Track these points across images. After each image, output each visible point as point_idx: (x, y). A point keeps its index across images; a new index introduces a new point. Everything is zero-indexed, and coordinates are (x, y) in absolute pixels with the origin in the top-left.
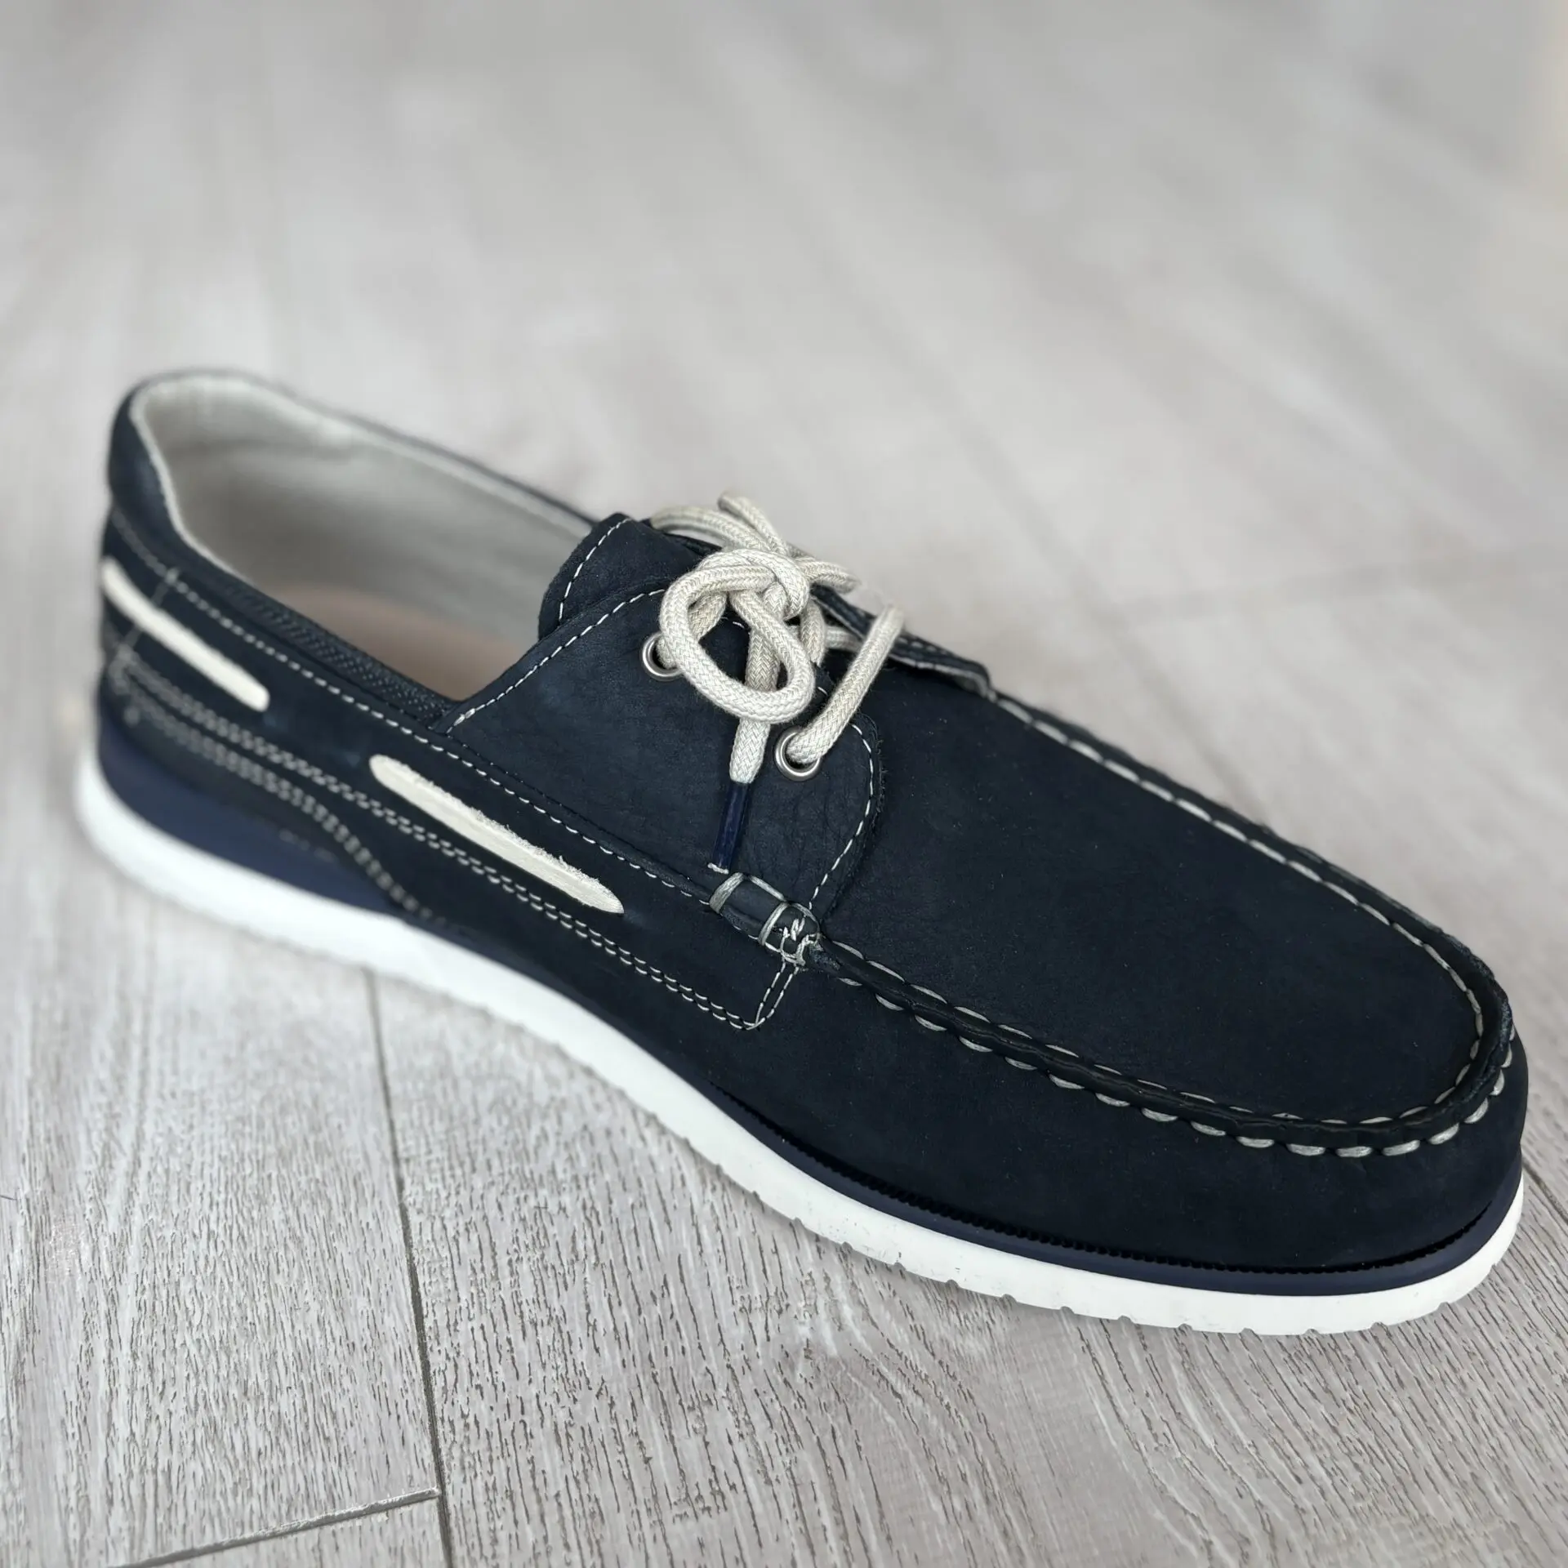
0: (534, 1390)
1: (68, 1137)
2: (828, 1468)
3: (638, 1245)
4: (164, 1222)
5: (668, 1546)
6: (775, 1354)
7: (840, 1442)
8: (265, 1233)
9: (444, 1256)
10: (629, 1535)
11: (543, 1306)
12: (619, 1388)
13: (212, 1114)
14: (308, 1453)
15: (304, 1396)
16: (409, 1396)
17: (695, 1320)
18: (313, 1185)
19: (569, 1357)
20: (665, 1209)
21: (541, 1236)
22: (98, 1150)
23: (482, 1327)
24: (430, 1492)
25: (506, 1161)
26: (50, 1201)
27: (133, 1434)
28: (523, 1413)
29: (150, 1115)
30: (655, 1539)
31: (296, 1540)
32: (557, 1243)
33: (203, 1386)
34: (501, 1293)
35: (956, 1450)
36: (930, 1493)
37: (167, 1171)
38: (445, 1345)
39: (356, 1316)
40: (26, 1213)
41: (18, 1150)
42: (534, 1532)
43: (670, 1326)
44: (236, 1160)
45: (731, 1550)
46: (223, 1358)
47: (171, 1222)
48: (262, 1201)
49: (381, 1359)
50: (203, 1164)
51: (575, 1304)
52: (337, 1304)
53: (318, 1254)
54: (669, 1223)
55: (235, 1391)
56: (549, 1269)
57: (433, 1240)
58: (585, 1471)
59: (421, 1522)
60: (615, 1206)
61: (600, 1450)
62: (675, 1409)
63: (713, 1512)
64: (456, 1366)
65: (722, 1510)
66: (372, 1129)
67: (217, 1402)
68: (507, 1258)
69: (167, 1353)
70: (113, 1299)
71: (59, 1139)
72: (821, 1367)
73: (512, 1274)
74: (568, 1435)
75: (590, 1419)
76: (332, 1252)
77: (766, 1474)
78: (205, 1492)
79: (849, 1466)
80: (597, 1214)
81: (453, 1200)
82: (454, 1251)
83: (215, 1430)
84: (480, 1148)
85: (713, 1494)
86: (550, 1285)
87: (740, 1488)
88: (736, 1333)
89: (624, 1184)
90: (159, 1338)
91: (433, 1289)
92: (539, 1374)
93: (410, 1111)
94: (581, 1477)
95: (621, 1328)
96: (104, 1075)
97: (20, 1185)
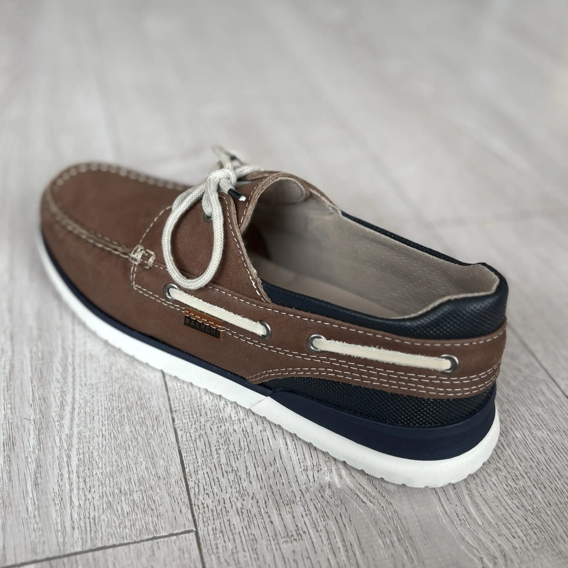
0: (228, 496)
1: (47, 398)
2: (339, 527)
3: (264, 445)
4: (85, 430)
5: (281, 552)
6: (317, 486)
7: (343, 518)
8: (123, 436)
9: (191, 446)
10: (267, 548)
11: (229, 466)
12: (260, 496)
13: (100, 392)
14: (146, 514)
15: (142, 494)
16: (182, 496)
17: (286, 473)
18: (140, 419)
19: (241, 485)
20: (273, 432)
21: (227, 440)
22: (59, 403)
23: (207, 473)
24: (192, 530)
25: (213, 413)
26: (42, 420)
27: (80, 505)
28: (224, 503)
29: (77, 391)
30: (276, 549)
31: (144, 544)
32: (233, 443)
33: (105, 489)
34: (213, 461)
35: (386, 522)
36: (377, 537)
37: (85, 412)
38: (194, 478)
39: (160, 466)
40: (34, 425)
41: (29, 402)
42: (232, 544)
43: (277, 475)
44: (111, 409)
45: (305, 554)
46: (111, 479)
47: (88, 430)
48: (122, 425)
49: (170, 482)
50: (98, 410)
51: (241, 466)
52: (152, 462)
53: (144, 444)
54: (275, 438)
55: (116, 491)
56: (231, 452)
57: (187, 441)
58: (249, 525)
59: (190, 540)
60: (254, 430)
61: (254, 518)
62: (281, 504)
63: (298, 541)
64: (198, 486)
65: (301, 540)
66: (162, 400)
67: (110, 495)
68: (215, 448)
69: (90, 476)
70: (69, 457)
71: (44, 399)
72: (335, 492)
73: (217, 454)
74: (242, 512)
75: (250, 507)
76: (149, 443)
77: (316, 528)
78: (108, 526)
79: (347, 527)
80: (248, 433)
81: (194, 426)
82: (195, 445)
83: (110, 504)
84: (203, 408)
85: (297, 534)
86: (232, 458)
87: (307, 533)
88: (302, 478)
89: (257, 423)
90: (87, 471)
91: (188, 458)
92: (230, 490)
93: (175, 393)
94: (248, 527)
95: (259, 475)
96: (59, 376)
97: (31, 414)
